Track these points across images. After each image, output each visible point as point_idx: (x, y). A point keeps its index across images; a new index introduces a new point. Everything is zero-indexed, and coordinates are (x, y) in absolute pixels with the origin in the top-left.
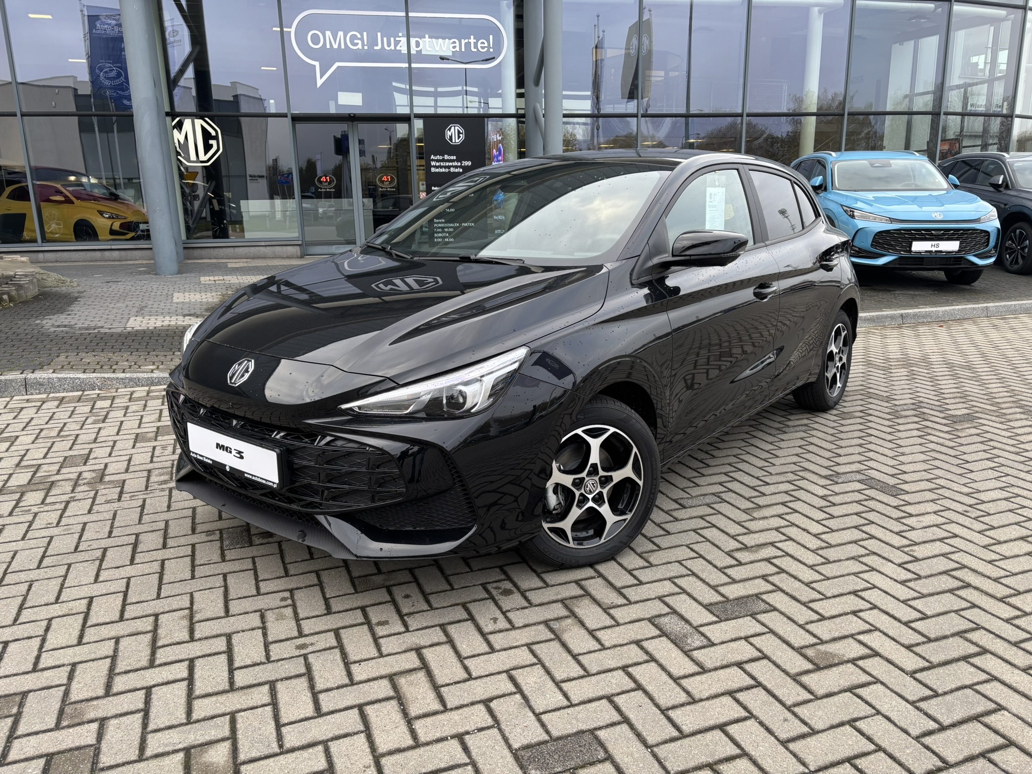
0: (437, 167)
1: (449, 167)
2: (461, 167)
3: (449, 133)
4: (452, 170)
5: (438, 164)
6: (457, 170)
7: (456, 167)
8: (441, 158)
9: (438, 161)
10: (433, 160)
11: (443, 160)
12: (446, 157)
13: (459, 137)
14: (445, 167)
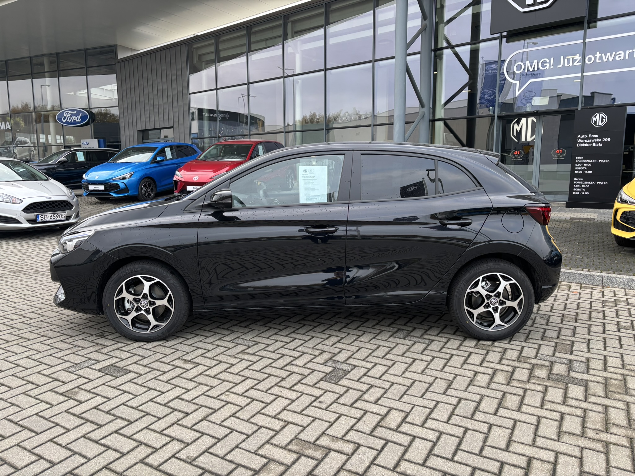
0: (581, 143)
1: (592, 143)
2: (601, 142)
3: (594, 119)
4: (594, 145)
5: (582, 141)
6: (598, 145)
7: (598, 143)
8: (586, 136)
9: (583, 139)
10: (579, 138)
11: (588, 138)
12: (590, 136)
13: (602, 121)
14: (588, 143)
